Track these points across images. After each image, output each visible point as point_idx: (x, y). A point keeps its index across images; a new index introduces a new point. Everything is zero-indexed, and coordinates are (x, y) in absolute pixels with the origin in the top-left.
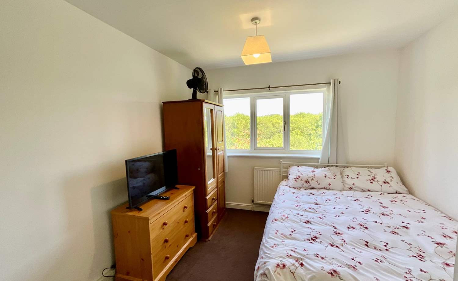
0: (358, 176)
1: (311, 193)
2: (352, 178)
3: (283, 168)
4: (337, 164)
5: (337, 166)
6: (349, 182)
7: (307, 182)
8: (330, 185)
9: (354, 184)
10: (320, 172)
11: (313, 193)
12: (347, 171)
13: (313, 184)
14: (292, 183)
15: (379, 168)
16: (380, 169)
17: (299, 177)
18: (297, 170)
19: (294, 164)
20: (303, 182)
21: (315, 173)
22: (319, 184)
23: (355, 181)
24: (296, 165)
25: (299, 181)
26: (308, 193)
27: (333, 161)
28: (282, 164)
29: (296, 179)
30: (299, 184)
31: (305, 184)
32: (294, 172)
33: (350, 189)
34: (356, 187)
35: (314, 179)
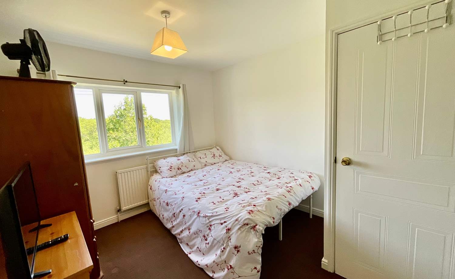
0: (206, 156)
1: (188, 176)
2: (203, 158)
3: (150, 164)
4: (189, 151)
5: (190, 152)
6: (203, 161)
7: (179, 169)
8: (194, 166)
9: (206, 162)
10: (183, 159)
11: (189, 175)
12: (199, 154)
13: (184, 169)
14: (167, 174)
15: (211, 149)
16: (213, 149)
17: (172, 167)
18: (166, 162)
19: (159, 158)
20: (176, 170)
21: (181, 160)
22: (188, 168)
23: (206, 159)
24: (161, 158)
25: (173, 170)
26: (186, 176)
27: (187, 150)
28: (149, 160)
29: (170, 169)
30: (174, 173)
31: (178, 171)
32: (163, 164)
33: (205, 165)
34: (208, 163)
35: (183, 165)
